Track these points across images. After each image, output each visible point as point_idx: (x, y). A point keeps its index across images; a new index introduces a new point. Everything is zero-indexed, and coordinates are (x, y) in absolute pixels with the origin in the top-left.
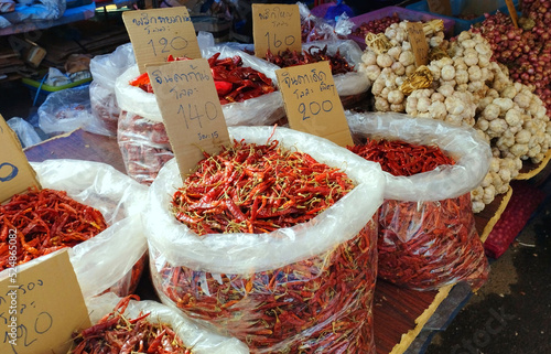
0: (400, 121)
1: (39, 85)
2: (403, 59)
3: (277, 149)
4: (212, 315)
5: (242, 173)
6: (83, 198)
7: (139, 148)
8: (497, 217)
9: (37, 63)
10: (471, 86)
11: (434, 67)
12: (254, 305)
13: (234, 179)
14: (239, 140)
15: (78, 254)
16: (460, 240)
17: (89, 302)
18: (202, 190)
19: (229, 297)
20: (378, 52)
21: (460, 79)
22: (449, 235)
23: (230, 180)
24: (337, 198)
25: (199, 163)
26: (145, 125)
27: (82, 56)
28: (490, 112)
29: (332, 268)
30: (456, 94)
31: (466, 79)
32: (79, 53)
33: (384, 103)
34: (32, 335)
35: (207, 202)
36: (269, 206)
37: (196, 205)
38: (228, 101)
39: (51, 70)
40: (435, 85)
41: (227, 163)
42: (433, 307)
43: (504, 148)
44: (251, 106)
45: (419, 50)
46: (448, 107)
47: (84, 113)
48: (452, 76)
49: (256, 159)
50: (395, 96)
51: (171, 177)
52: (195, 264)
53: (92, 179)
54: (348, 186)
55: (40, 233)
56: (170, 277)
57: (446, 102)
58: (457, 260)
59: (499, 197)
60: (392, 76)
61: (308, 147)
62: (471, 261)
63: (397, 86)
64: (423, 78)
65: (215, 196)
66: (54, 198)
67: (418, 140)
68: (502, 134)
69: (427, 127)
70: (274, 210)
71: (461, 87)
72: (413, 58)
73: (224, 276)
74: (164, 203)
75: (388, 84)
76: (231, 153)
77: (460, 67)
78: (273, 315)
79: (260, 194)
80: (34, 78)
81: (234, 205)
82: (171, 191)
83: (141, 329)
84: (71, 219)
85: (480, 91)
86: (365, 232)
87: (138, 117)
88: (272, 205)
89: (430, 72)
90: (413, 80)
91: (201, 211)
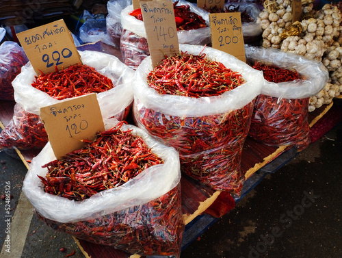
0: (277, 54)
1: (79, 19)
2: (285, 17)
3: (205, 58)
4: (163, 135)
5: (185, 67)
6: (103, 72)
7: (131, 51)
8: (321, 116)
9: (78, 7)
10: (325, 38)
11: (304, 23)
12: (184, 133)
13: (181, 70)
14: (184, 51)
15: (101, 97)
16: (297, 123)
17: (104, 120)
18: (163, 73)
19: (172, 127)
20: (270, 12)
21: (318, 33)
22: (292, 119)
23: (178, 70)
24: (234, 86)
25: (162, 60)
26: (135, 38)
27: (101, 5)
28: (332, 55)
29: (226, 122)
30: (314, 41)
31: (322, 33)
32: (99, 3)
33: (268, 43)
34: (78, 130)
35: (166, 79)
36: (197, 86)
37: (159, 80)
38: (181, 29)
39: (85, 11)
40: (302, 34)
41: (177, 62)
42: (274, 154)
43: (335, 78)
44: (193, 33)
45: (296, 13)
46: (308, 48)
47: (102, 33)
48: (314, 30)
49: (193, 61)
50: (276, 39)
51: (148, 65)
52: (157, 109)
53: (107, 64)
54: (241, 82)
55: (82, 86)
56: (144, 113)
57: (307, 45)
58: (293, 133)
59: (325, 106)
60: (276, 28)
61: (222, 59)
62: (301, 135)
63: (278, 34)
64: (296, 29)
65: (170, 77)
66: (89, 70)
67: (284, 66)
68: (337, 69)
69: (292, 59)
70: (200, 88)
71: (318, 38)
72: (292, 17)
73: (171, 117)
74: (143, 78)
75: (273, 32)
76: (180, 57)
77: (320, 25)
78: (193, 140)
79: (193, 79)
80: (77, 15)
81: (179, 82)
82: (148, 72)
83: (128, 136)
84: (97, 82)
85: (329, 42)
86: (247, 108)
87: (132, 34)
88: (200, 86)
89: (301, 26)
90: (290, 29)
91: (162, 83)
